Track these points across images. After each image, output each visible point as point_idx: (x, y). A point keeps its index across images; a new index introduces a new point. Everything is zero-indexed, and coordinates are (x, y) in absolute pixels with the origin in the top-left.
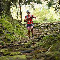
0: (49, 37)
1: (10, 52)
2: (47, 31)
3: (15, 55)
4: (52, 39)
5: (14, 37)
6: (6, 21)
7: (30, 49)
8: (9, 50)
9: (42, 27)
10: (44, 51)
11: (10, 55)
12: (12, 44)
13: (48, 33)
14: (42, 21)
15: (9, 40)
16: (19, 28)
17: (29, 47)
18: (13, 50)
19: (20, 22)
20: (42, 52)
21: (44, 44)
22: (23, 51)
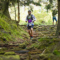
0: (44, 39)
1: (5, 52)
2: (44, 33)
3: (9, 55)
4: (48, 42)
5: (10, 37)
6: (3, 21)
7: (24, 50)
8: (3, 49)
9: (39, 29)
10: (38, 52)
11: (4, 54)
12: (8, 44)
13: (45, 36)
14: (40, 23)
15: (4, 40)
16: (16, 28)
17: (24, 47)
18: (7, 50)
19: (17, 22)
20: (37, 54)
21: (40, 45)
22: (18, 51)
